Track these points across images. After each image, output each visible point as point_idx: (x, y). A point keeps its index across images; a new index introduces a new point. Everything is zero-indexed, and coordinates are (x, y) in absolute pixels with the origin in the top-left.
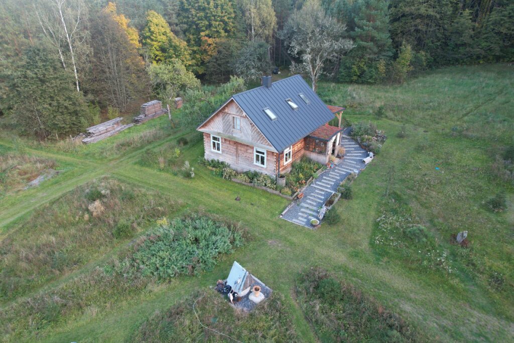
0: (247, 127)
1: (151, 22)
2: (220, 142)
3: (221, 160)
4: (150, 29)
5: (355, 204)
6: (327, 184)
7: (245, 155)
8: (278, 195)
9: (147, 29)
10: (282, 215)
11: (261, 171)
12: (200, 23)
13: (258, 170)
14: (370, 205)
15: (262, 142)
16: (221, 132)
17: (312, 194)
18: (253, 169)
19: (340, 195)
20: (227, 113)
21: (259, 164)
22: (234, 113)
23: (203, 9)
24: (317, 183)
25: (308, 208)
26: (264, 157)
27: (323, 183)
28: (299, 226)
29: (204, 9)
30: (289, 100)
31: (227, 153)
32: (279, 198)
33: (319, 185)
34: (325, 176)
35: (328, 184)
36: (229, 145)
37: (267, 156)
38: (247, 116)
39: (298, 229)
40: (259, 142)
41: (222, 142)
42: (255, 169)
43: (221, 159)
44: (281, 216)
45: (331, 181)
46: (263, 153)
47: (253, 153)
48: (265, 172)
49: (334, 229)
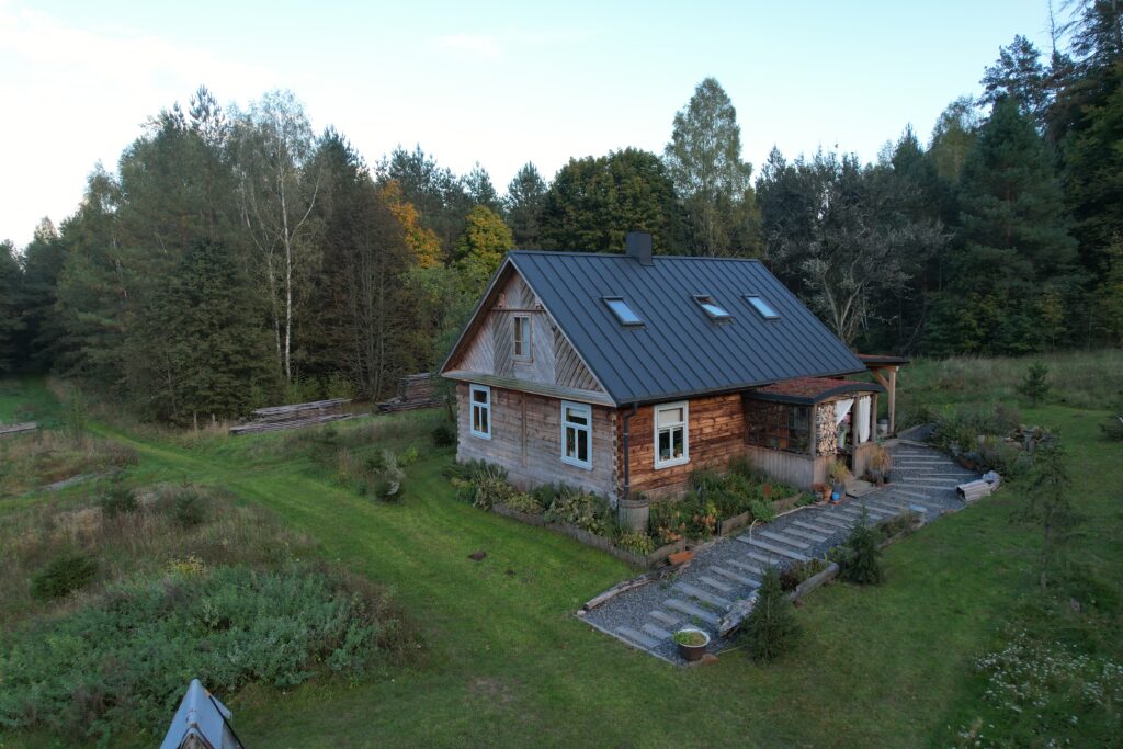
0: (544, 342)
1: (473, 224)
2: (487, 405)
3: (489, 461)
4: (469, 239)
5: (887, 602)
6: (799, 538)
7: (541, 435)
8: (607, 552)
9: (463, 239)
10: (585, 608)
11: (578, 484)
12: (582, 235)
13: (570, 480)
14: (958, 612)
15: (580, 381)
16: (491, 373)
17: (731, 561)
18: (558, 478)
19: (833, 567)
20: (504, 311)
21: (574, 460)
22: (517, 308)
23: (594, 205)
24: (766, 534)
25: (695, 598)
26: (585, 432)
27: (787, 535)
28: (632, 648)
29: (596, 206)
30: (705, 300)
31: (502, 437)
32: (608, 560)
33: (768, 540)
34: (802, 519)
35: (805, 540)
36: (507, 411)
37: (594, 428)
38: (545, 308)
39: (619, 658)
40: (572, 383)
41: (492, 403)
42: (563, 478)
43: (490, 457)
44: (582, 612)
45: (818, 533)
46: (583, 421)
47: (559, 425)
48: (589, 486)
49: (770, 675)
